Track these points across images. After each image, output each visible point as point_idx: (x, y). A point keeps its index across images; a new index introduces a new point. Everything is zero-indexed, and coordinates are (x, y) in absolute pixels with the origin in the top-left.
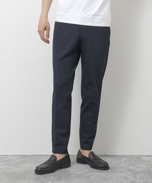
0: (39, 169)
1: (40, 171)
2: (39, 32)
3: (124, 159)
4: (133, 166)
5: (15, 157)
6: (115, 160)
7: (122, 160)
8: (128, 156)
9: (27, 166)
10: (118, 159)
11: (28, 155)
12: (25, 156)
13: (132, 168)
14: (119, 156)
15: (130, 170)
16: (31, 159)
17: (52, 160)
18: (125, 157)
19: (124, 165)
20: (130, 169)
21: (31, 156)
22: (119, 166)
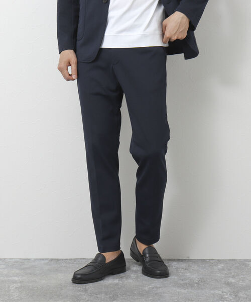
0: (79, 276)
1: (81, 279)
2: (60, 69)
3: (219, 267)
4: (233, 277)
5: (43, 262)
6: (205, 267)
7: (215, 268)
8: (225, 260)
9: (62, 277)
10: (210, 265)
11: (62, 259)
12: (58, 260)
13: (232, 280)
14: (211, 261)
15: (228, 284)
17: (98, 261)
18: (221, 263)
19: (219, 275)
20: (228, 282)
21: (68, 261)
22: (211, 278)
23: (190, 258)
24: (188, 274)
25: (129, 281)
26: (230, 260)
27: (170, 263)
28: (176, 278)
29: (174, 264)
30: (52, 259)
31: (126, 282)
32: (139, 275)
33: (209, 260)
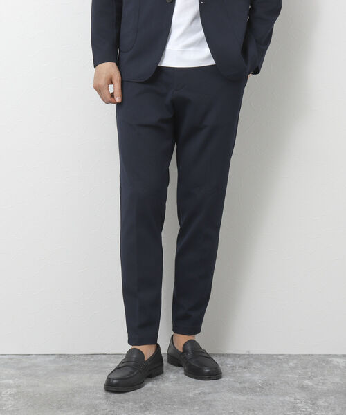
3: (291, 364)
4: (310, 378)
5: (48, 359)
6: (271, 365)
7: (285, 365)
8: (299, 356)
9: (75, 380)
10: (278, 362)
11: (75, 355)
12: (69, 356)
13: (308, 383)
14: (280, 357)
15: (303, 388)
16: (82, 363)
17: (133, 360)
18: (293, 360)
19: (290, 376)
20: (303, 386)
21: (82, 357)
22: (280, 380)
23: (251, 353)
24: (248, 375)
25: (167, 384)
26: (306, 355)
27: (223, 360)
28: (231, 380)
29: (229, 361)
30: (60, 355)
31: (163, 385)
32: (181, 376)
33: (277, 355)
